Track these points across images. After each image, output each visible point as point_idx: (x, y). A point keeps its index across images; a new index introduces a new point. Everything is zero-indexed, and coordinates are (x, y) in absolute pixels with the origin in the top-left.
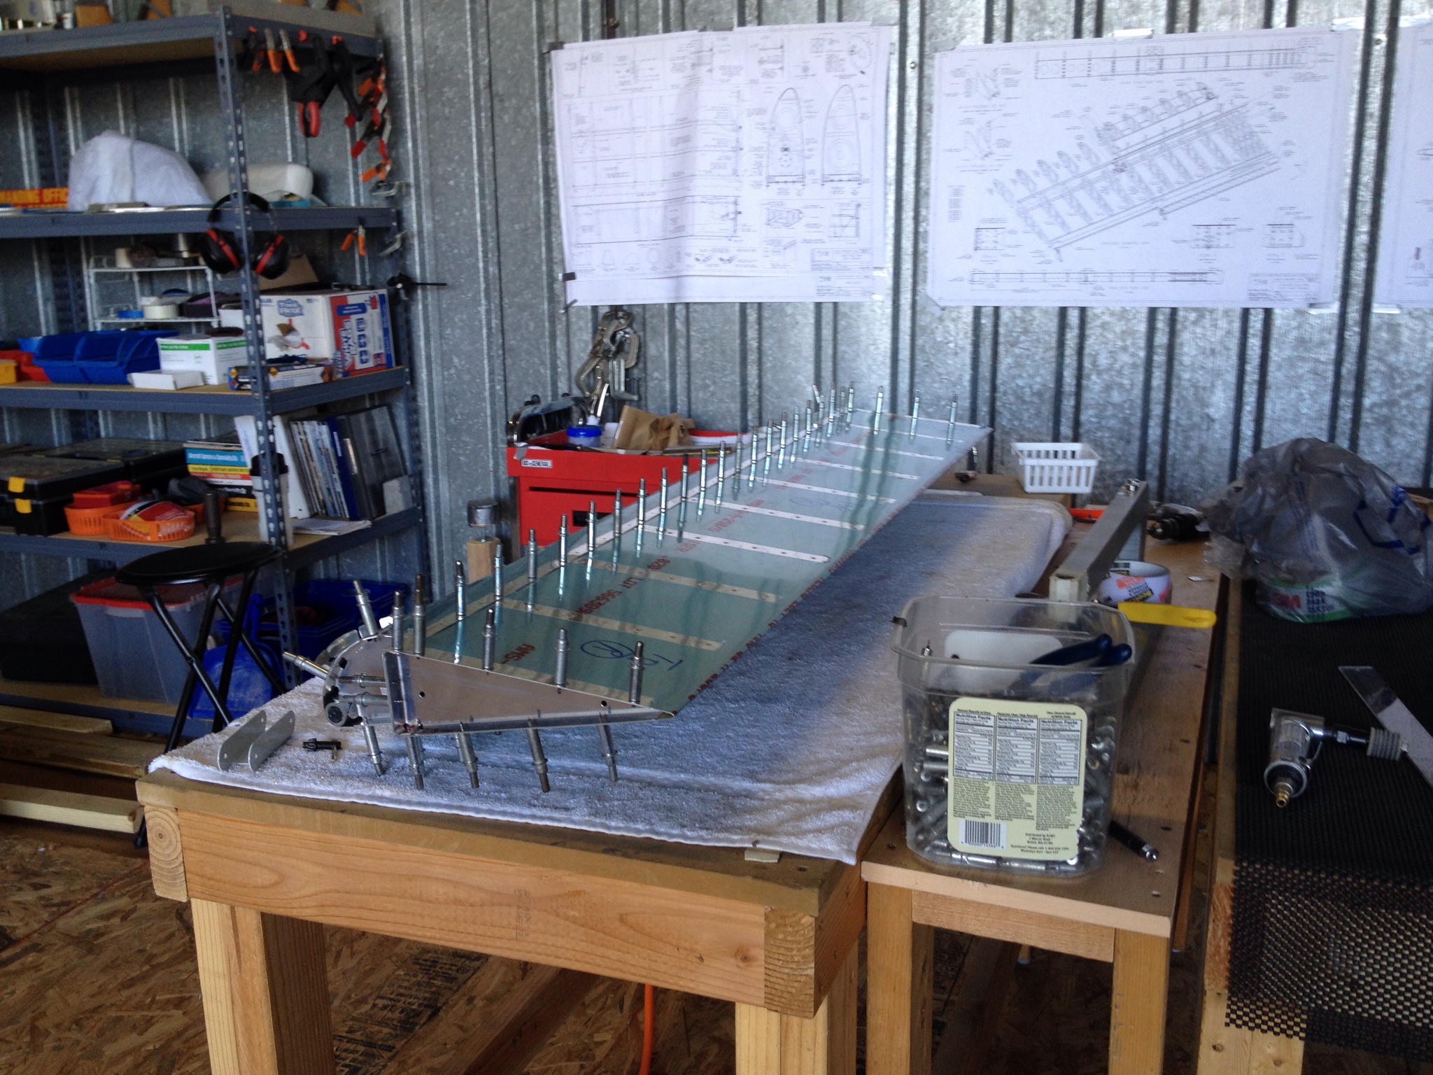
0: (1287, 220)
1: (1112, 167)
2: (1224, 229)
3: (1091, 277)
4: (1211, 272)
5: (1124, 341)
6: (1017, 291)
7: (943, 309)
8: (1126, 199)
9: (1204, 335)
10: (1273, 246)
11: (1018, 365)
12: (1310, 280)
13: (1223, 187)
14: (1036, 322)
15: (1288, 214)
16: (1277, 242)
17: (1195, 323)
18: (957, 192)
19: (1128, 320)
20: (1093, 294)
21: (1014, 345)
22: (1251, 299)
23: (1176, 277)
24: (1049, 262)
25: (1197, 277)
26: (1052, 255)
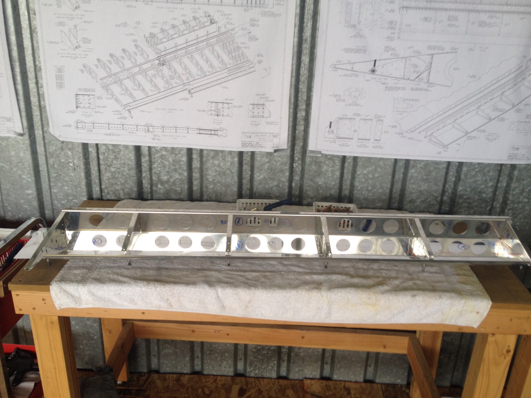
0: (261, 102)
1: (157, 62)
2: (225, 105)
3: (151, 129)
4: (220, 130)
5: (174, 166)
6: (107, 134)
7: (63, 142)
8: (167, 82)
9: (219, 165)
10: (253, 117)
11: (114, 177)
12: (274, 136)
13: (224, 80)
14: (122, 153)
15: (261, 98)
16: (256, 114)
17: (213, 158)
18: (60, 70)
19: (176, 154)
20: (153, 139)
21: (110, 166)
22: (243, 146)
23: (201, 131)
24: (125, 118)
25: (213, 132)
26: (126, 114)
